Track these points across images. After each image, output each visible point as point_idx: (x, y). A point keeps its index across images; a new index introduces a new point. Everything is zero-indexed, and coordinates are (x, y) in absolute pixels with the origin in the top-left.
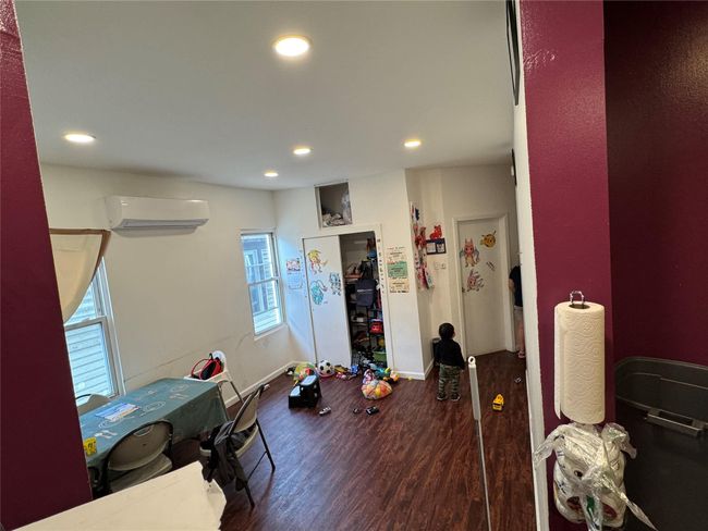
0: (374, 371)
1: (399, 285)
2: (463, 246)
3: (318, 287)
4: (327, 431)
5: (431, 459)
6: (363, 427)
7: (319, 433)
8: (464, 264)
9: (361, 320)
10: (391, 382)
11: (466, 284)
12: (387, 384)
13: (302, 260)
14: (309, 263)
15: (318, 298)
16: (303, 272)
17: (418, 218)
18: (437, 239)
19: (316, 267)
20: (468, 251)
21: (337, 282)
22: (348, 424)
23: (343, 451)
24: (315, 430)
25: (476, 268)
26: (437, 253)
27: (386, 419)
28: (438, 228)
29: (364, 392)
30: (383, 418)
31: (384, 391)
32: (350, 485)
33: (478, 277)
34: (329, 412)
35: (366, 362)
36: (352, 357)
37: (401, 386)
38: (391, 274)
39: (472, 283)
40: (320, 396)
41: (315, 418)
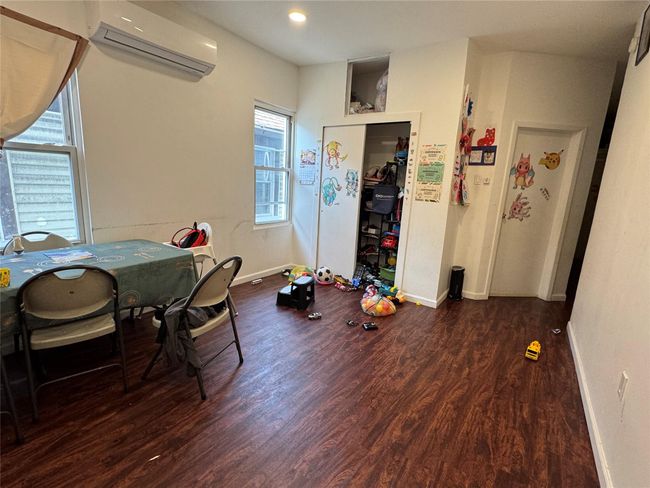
0: (378, 288)
1: (428, 192)
2: (517, 163)
3: (331, 185)
4: (313, 337)
5: (439, 398)
6: (357, 341)
7: (304, 336)
8: (513, 185)
9: (373, 231)
10: (396, 302)
11: (509, 208)
12: (391, 303)
13: (319, 152)
14: (326, 157)
15: (330, 198)
16: (317, 167)
17: (469, 113)
18: (487, 147)
19: (333, 162)
20: (522, 170)
21: (354, 182)
22: (339, 335)
23: (327, 362)
24: (299, 332)
25: (526, 193)
26: (482, 164)
27: (385, 339)
28: (491, 133)
29: (363, 306)
30: (381, 337)
31: (387, 309)
32: (329, 404)
33: (525, 204)
34: (319, 318)
35: (371, 277)
36: (356, 270)
37: (406, 308)
38: (420, 178)
39: (517, 210)
40: (312, 300)
41: (302, 320)
